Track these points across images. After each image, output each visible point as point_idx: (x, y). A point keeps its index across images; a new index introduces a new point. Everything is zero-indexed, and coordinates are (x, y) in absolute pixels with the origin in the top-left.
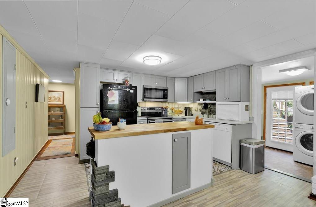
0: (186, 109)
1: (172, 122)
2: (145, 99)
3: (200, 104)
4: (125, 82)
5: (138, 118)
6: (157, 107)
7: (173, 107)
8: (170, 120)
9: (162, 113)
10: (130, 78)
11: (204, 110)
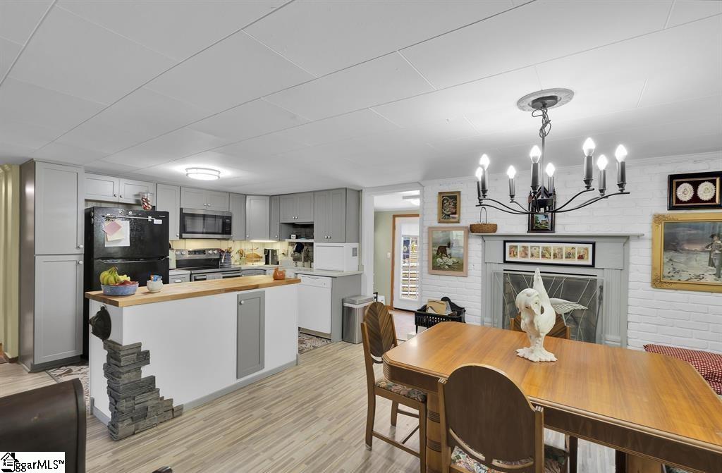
0: (267, 252)
1: (239, 276)
2: (184, 235)
3: (291, 244)
4: (142, 202)
5: (171, 273)
6: (210, 250)
7: (243, 248)
8: (236, 273)
9: (218, 260)
10: (153, 194)
11: (297, 254)
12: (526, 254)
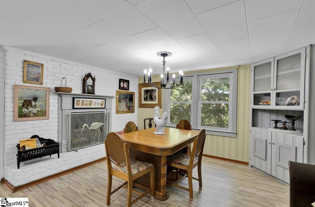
12: (83, 104)
